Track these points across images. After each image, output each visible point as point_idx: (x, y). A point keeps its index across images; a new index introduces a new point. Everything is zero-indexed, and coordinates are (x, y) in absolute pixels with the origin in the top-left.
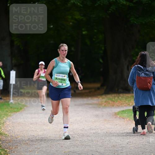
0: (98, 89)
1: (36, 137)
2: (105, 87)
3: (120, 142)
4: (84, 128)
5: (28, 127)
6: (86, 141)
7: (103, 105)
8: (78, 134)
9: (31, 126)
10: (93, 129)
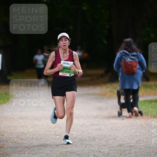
0: (102, 76)
1: (26, 134)
2: (110, 74)
3: (127, 140)
4: (84, 124)
5: (17, 123)
6: (87, 139)
7: (108, 96)
8: (78, 131)
9: (21, 121)
10: (95, 125)
